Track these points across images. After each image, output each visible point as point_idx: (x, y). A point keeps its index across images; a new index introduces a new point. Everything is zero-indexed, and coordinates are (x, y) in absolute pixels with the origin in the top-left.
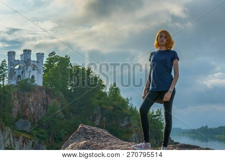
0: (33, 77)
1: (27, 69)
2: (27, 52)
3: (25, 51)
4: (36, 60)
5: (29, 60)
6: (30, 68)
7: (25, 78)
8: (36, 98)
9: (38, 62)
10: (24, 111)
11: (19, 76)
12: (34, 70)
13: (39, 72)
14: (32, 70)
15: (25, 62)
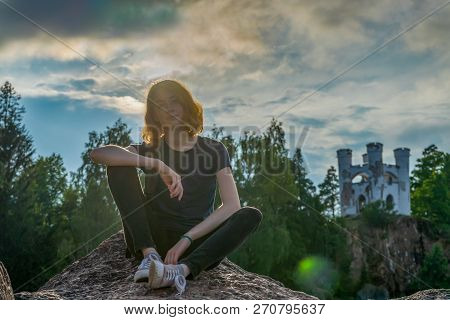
0: (390, 198)
1: (376, 182)
2: (375, 149)
3: (370, 146)
4: (394, 163)
5: (380, 163)
6: (382, 180)
7: (373, 201)
8: (398, 241)
9: (397, 167)
10: (374, 267)
11: (362, 198)
12: (390, 183)
13: (402, 187)
14: (386, 185)
15: (371, 168)
